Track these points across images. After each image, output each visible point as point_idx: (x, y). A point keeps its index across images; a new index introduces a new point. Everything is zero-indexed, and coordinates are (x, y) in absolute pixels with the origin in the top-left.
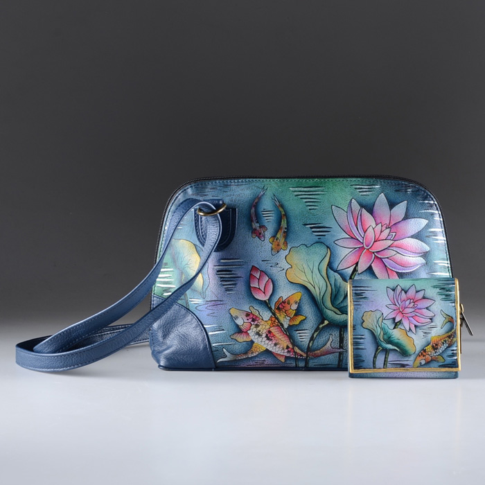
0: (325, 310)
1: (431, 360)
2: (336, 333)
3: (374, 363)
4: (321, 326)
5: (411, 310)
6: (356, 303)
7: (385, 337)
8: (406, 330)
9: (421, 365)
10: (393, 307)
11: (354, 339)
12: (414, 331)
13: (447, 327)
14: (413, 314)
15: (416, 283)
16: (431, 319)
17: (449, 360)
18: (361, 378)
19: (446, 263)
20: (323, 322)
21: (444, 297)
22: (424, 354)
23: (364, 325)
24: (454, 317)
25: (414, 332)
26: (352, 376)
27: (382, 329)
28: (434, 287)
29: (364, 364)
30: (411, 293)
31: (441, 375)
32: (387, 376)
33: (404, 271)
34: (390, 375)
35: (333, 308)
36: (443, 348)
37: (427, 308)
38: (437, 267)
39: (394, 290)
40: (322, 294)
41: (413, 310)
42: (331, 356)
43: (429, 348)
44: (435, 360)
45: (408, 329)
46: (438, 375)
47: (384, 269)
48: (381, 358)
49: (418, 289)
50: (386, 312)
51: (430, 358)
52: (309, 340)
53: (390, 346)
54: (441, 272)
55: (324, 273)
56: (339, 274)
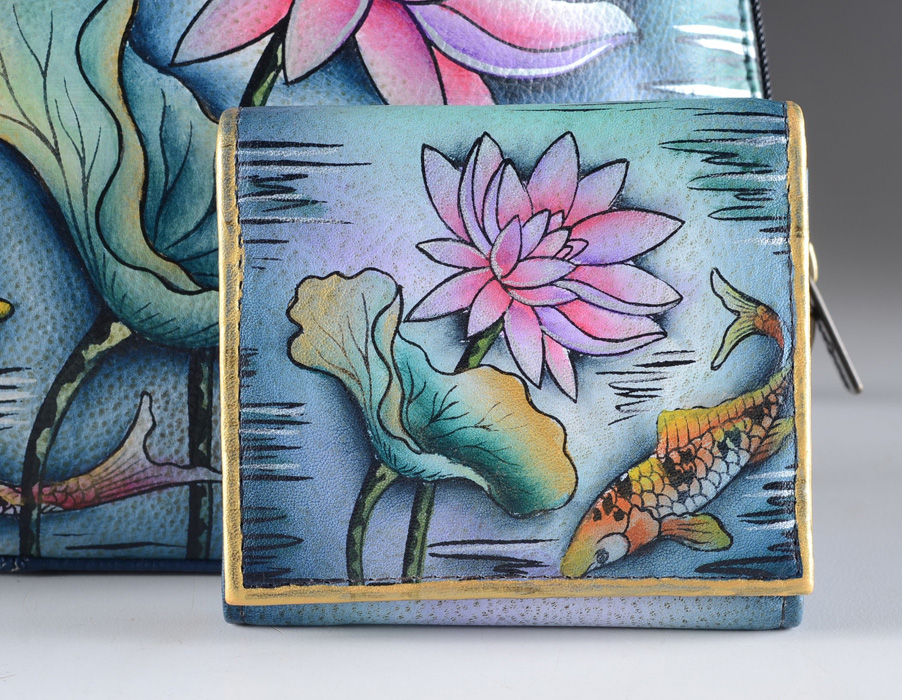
0: (113, 266)
1: (661, 538)
2: (170, 388)
3: (353, 551)
4: (92, 352)
5: (553, 270)
6: (255, 232)
7: (415, 414)
8: (524, 379)
9: (604, 566)
10: (457, 253)
11: (246, 422)
12: (568, 382)
13: (744, 360)
14: (560, 294)
15: (579, 124)
16: (658, 319)
17: (753, 538)
18: (289, 625)
19: (737, 41)
20: (100, 333)
21: (728, 199)
22: (623, 504)
23: (302, 349)
24: (781, 306)
25: (569, 387)
26: (239, 616)
27: (394, 369)
28: (679, 146)
29: (299, 560)
30: (555, 177)
31: (710, 615)
32: (425, 618)
33: (522, 72)
34: (441, 615)
35: (154, 261)
36: (723, 471)
37: (638, 261)
38: (695, 58)
39: (459, 162)
40: (96, 186)
41: (564, 268)
42: (148, 504)
43: (645, 475)
44: (679, 540)
45: (534, 371)
46: (694, 615)
47: (423, 59)
48: (388, 530)
49: (592, 155)
50: (418, 278)
51: (653, 528)
52: (30, 422)
53: (436, 465)
54: (712, 81)
55: (107, 78)
56: (186, 81)
